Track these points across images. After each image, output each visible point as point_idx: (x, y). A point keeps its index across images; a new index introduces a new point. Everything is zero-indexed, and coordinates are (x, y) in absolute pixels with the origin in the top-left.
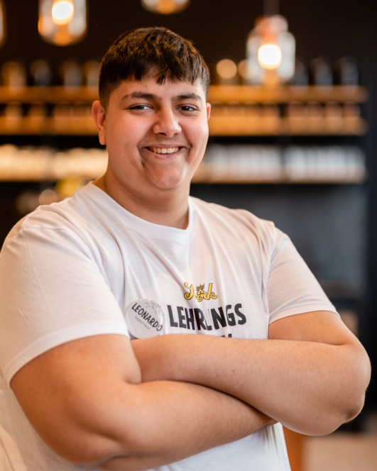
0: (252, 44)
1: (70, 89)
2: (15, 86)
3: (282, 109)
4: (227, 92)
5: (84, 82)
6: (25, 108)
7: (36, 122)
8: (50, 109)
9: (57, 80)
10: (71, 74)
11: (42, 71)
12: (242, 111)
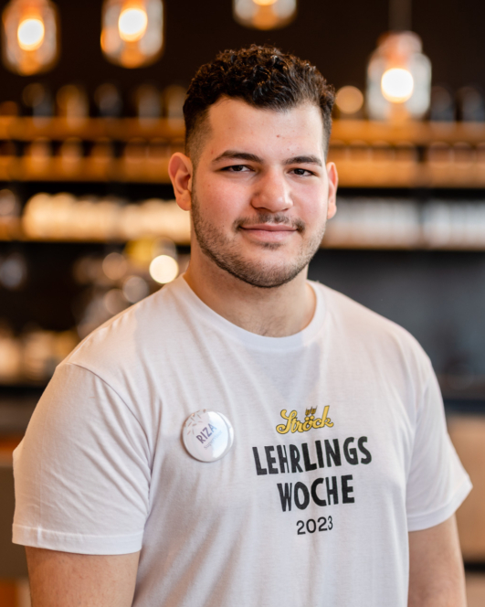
0: (373, 68)
1: (146, 121)
2: (74, 116)
3: (421, 152)
4: (350, 129)
5: (164, 114)
6: (87, 147)
7: (100, 164)
8: (119, 148)
9: (128, 110)
10: (147, 104)
11: (109, 99)
12: (369, 155)
